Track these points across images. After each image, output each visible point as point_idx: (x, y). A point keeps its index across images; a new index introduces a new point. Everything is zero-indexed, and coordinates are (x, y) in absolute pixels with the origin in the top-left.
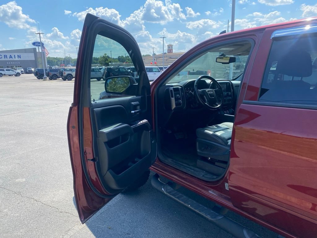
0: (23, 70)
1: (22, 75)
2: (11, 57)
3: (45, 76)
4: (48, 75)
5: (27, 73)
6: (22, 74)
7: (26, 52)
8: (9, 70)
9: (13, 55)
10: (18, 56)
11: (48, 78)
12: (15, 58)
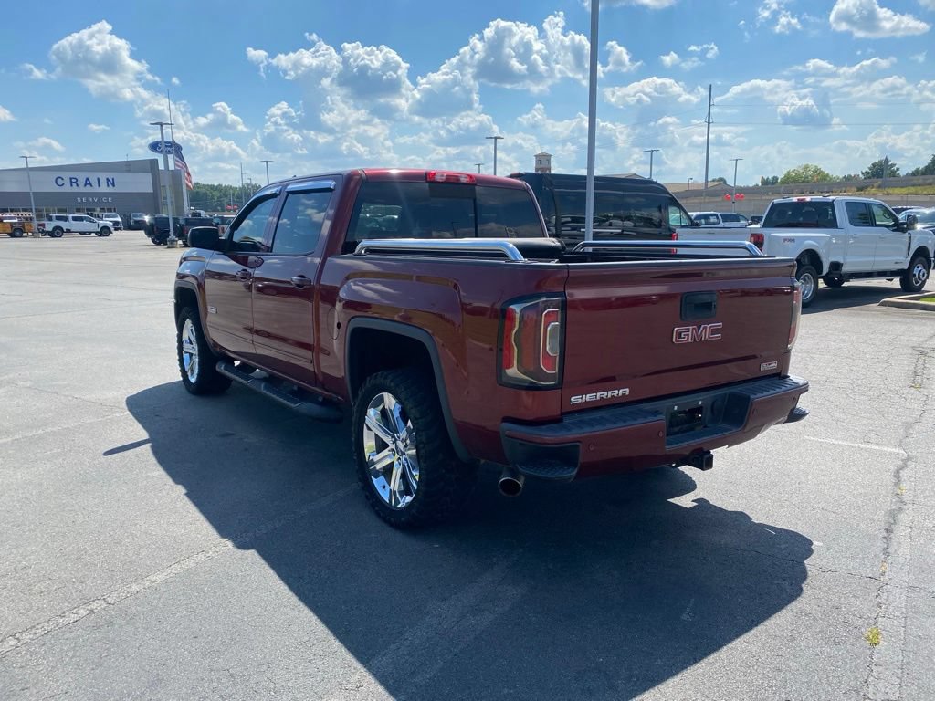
0: (119, 219)
1: (115, 233)
2: (88, 182)
3: (172, 236)
4: (180, 233)
5: (129, 227)
6: (116, 229)
7: (129, 171)
8: (81, 219)
9: (93, 177)
10: (108, 179)
11: (180, 242)
12: (99, 186)
